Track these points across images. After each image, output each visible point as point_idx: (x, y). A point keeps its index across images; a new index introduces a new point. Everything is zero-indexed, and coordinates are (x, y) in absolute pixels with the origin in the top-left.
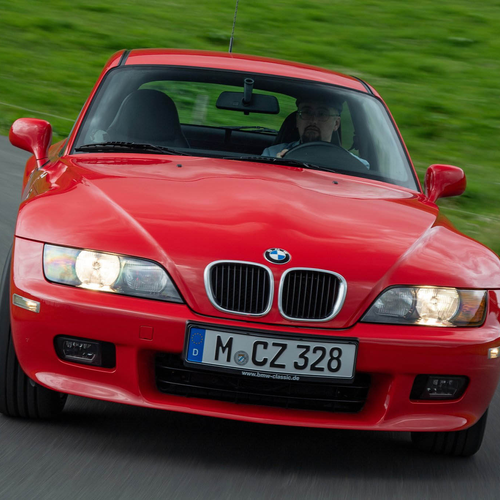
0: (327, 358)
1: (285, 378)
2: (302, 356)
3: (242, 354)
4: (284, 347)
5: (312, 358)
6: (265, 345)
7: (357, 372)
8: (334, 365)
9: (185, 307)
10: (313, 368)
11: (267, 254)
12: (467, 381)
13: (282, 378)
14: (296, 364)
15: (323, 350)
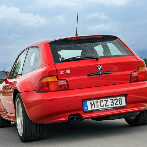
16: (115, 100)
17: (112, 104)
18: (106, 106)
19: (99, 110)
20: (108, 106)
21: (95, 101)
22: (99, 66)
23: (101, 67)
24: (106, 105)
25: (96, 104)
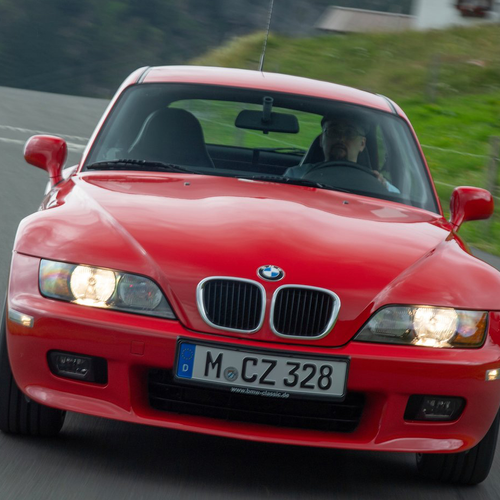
0: (317, 375)
1: (275, 395)
2: (292, 373)
3: (231, 370)
4: (274, 364)
5: (302, 375)
6: (255, 362)
7: (348, 390)
8: (324, 383)
9: (177, 323)
10: (303, 385)
11: (261, 271)
12: (464, 402)
13: (271, 395)
14: (285, 381)
15: (314, 367)
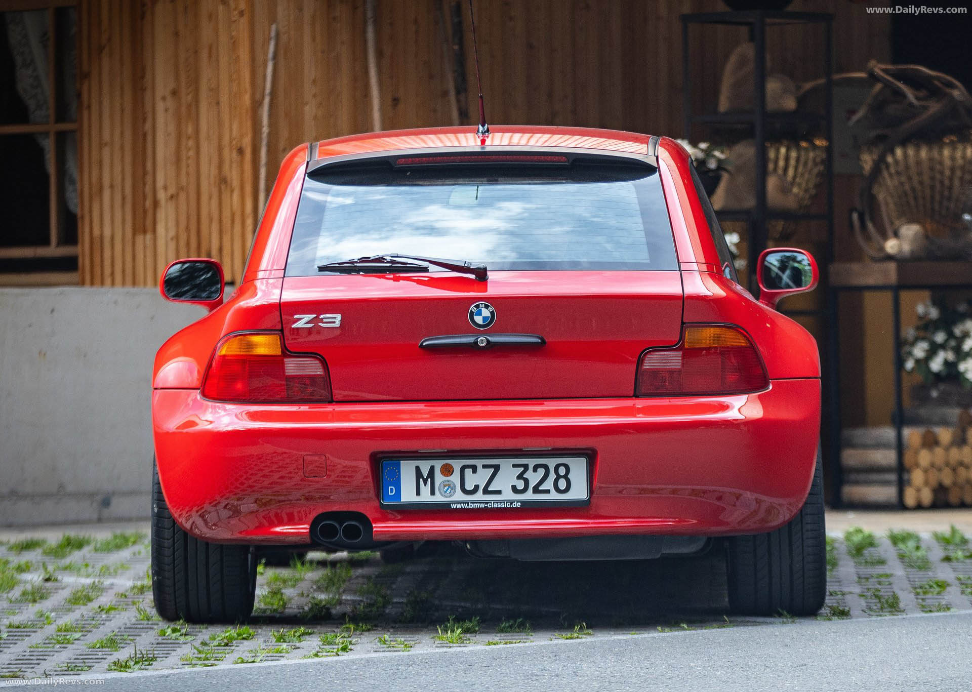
16: (535, 470)
17: (520, 485)
18: (486, 491)
19: (453, 506)
20: (499, 492)
21: (438, 464)
22: (477, 306)
23: (486, 313)
24: (490, 489)
25: (439, 478)
